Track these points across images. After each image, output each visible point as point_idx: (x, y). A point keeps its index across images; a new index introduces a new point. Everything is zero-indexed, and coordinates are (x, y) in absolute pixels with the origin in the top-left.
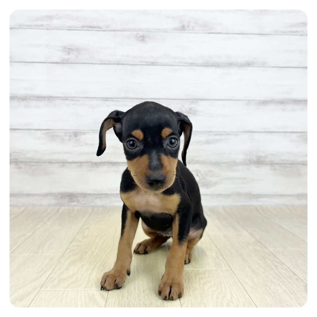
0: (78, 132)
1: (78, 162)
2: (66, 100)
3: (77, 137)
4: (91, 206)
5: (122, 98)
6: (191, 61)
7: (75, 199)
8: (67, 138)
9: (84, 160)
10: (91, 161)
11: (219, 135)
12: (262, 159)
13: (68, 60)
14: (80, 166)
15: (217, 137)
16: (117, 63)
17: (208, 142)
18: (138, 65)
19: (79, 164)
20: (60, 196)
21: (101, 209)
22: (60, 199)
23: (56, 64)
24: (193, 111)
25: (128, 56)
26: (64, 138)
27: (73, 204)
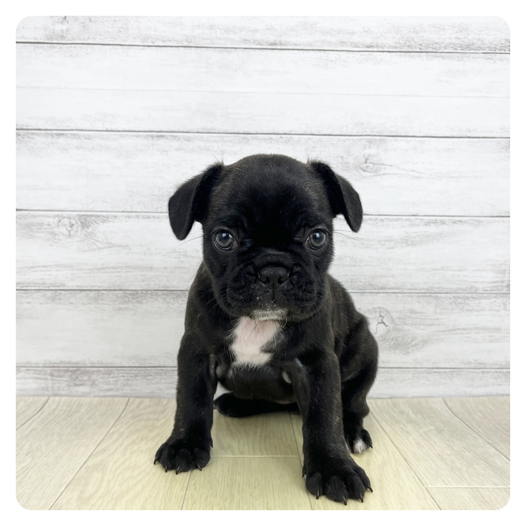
0: (91, 216)
1: (90, 290)
2: (58, 135)
3: (88, 227)
4: (124, 396)
5: (198, 132)
6: (369, 41)
7: (85, 378)
8: (63, 230)
9: (105, 286)
10: (123, 288)
11: (435, 222)
13: (62, 37)
14: (96, 299)
15: (432, 229)
16: (185, 44)
17: (407, 241)
19: (92, 294)
20: (49, 370)
21: (147, 401)
22: (49, 377)
23: (33, 45)
24: (374, 164)
25: (211, 27)
26: (56, 230)
27: (81, 389)
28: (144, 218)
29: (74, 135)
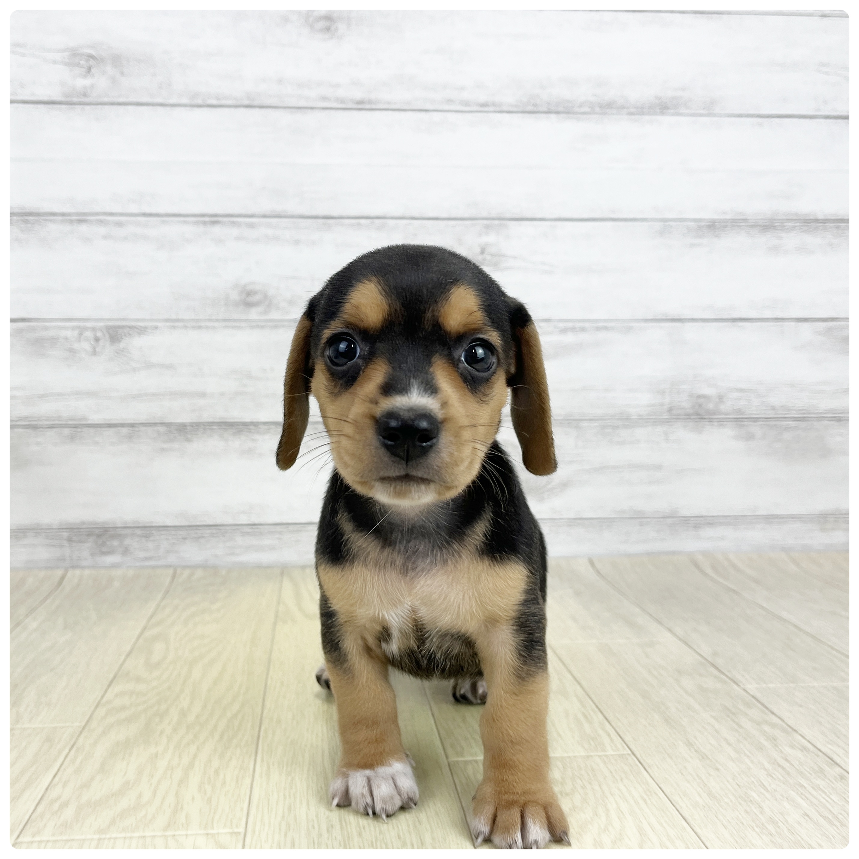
0: (123, 327)
1: (123, 425)
2: (80, 221)
3: (120, 342)
4: (168, 566)
5: (265, 216)
6: (483, 98)
7: (116, 543)
8: (86, 346)
9: (142, 418)
10: (167, 421)
11: (573, 329)
12: (711, 406)
13: (85, 95)
14: (130, 437)
15: (570, 338)
16: (246, 102)
18: (312, 108)
19: (125, 430)
20: (65, 534)
21: (199, 573)
22: (66, 543)
23: (47, 106)
24: (493, 255)
25: (280, 81)
26: (76, 346)
27: (110, 559)
28: (194, 328)
29: (101, 221)
